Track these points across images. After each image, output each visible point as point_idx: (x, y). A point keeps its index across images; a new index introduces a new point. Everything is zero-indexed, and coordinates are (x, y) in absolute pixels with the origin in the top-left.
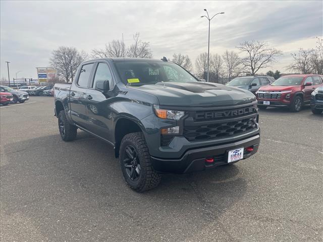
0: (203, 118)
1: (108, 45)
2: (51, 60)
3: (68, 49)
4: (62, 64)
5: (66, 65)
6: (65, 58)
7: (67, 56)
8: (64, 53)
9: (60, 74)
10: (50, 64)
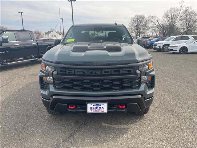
0: (65, 73)
1: (166, 11)
2: (129, 23)
3: (140, 16)
4: (135, 26)
5: (138, 26)
6: (138, 22)
7: (139, 21)
8: (137, 19)
9: (133, 31)
10: (129, 26)
